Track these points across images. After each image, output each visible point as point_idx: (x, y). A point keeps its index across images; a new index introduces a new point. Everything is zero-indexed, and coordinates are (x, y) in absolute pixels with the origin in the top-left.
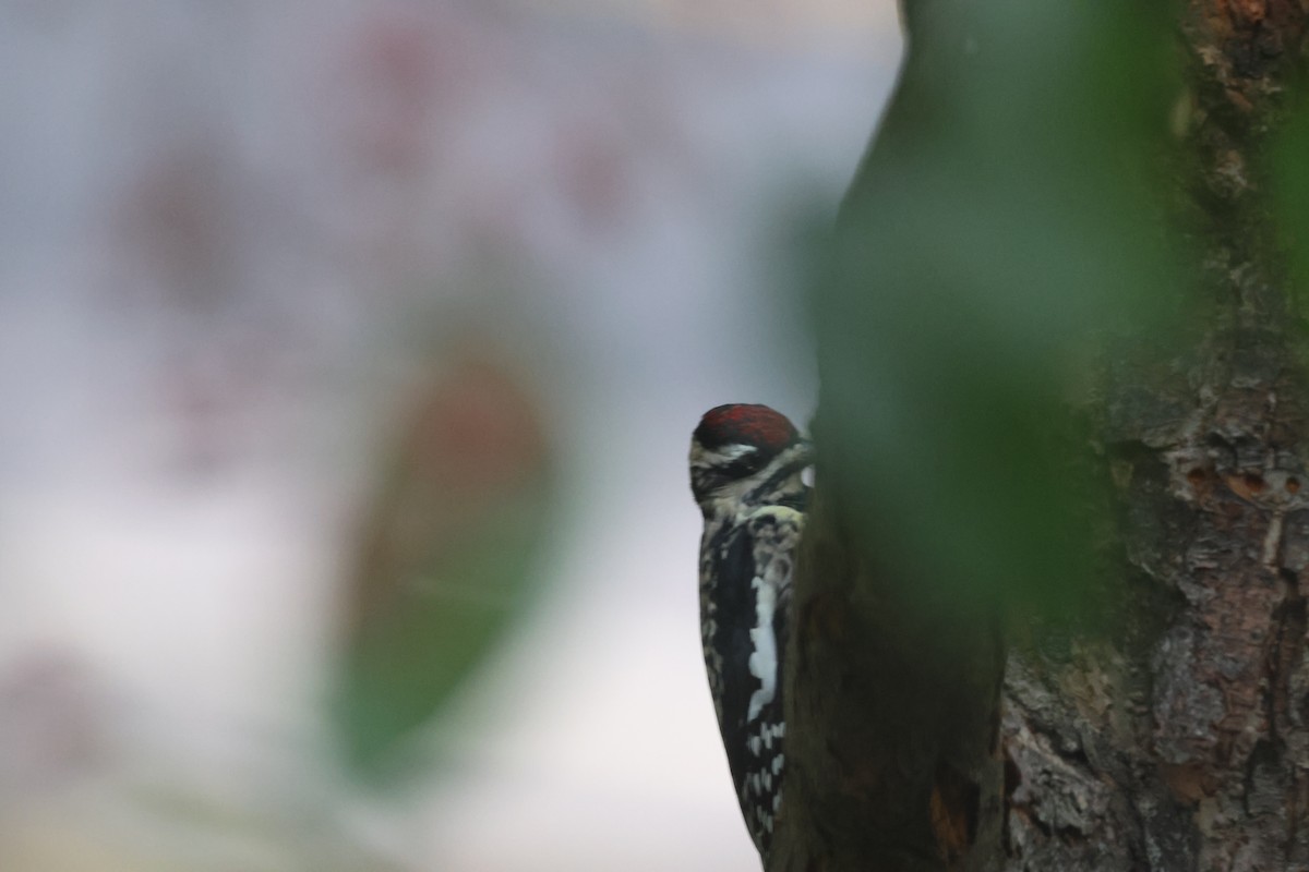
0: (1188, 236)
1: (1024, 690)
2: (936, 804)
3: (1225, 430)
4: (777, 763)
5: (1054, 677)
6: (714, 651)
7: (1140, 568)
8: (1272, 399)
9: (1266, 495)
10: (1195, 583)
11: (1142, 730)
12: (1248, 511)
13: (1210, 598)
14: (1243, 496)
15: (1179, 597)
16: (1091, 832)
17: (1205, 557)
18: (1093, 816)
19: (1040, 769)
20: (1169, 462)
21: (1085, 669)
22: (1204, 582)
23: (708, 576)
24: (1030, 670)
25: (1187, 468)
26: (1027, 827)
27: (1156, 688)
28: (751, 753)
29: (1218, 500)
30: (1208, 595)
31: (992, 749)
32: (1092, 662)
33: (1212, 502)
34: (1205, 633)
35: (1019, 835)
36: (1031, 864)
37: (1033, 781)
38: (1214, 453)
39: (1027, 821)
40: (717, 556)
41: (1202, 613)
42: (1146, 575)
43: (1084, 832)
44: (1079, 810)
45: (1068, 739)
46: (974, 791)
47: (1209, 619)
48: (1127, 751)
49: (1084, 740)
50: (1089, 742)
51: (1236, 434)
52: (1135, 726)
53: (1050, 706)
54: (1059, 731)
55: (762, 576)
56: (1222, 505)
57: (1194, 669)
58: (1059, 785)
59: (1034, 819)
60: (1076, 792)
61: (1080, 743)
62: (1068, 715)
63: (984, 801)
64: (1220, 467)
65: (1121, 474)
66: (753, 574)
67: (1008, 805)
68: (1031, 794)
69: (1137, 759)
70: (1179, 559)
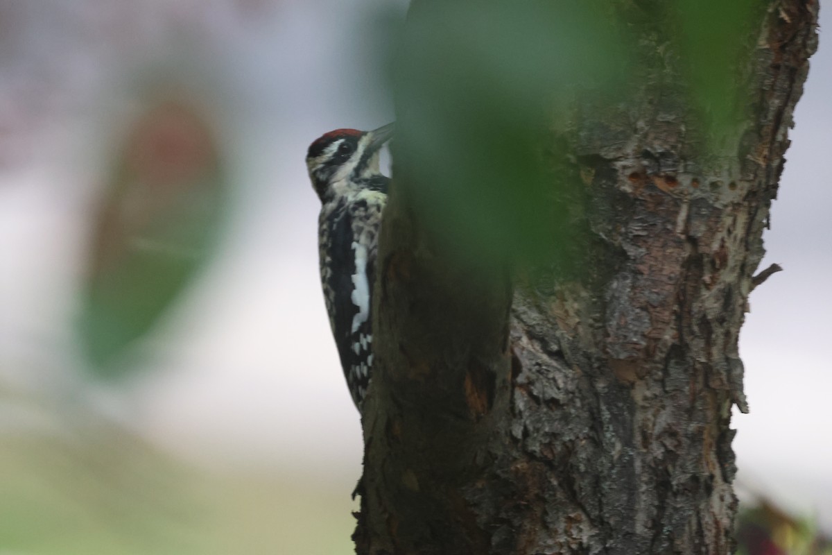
0: (629, 24)
1: (525, 313)
2: (468, 384)
3: (652, 147)
4: (370, 359)
5: (544, 304)
6: (329, 287)
7: (599, 236)
8: (683, 128)
9: (678, 189)
10: (633, 245)
11: (599, 338)
12: (667, 199)
13: (642, 254)
14: (664, 190)
15: (623, 253)
16: (566, 402)
17: (640, 228)
18: (567, 392)
19: (534, 362)
20: (617, 168)
21: (564, 300)
22: (639, 244)
23: (325, 239)
24: (528, 300)
25: (628, 172)
26: (525, 399)
27: (608, 312)
28: (354, 353)
29: (648, 192)
30: (642, 252)
31: (504, 350)
32: (567, 294)
33: (644, 193)
34: (639, 277)
35: (521, 404)
36: (528, 422)
37: (530, 370)
38: (645, 162)
39: (526, 395)
40: (330, 227)
41: (637, 264)
42: (602, 240)
43: (561, 402)
44: (559, 389)
45: (552, 343)
46: (492, 376)
47: (641, 267)
48: (589, 351)
49: (562, 344)
50: (565, 345)
51: (660, 151)
52: (594, 336)
53: (541, 323)
54: (546, 338)
55: (358, 241)
56: (650, 195)
57: (632, 299)
58: (545, 372)
59: (530, 394)
60: (557, 377)
61: (560, 346)
62: (552, 328)
63: (498, 382)
64: (649, 172)
65: (587, 177)
66: (352, 240)
67: (514, 385)
68: (528, 378)
69: (595, 356)
70: (623, 230)
